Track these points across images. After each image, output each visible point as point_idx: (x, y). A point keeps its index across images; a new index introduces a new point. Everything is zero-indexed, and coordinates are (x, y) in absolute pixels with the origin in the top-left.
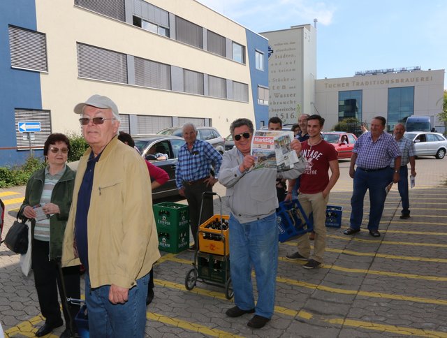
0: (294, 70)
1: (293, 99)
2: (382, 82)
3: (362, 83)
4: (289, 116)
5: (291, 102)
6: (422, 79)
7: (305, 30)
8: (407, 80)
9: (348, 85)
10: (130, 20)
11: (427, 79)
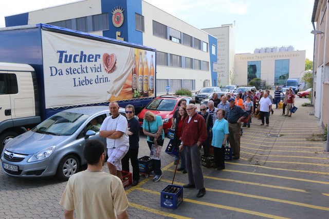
0: (224, 50)
1: (223, 66)
2: (272, 57)
3: (261, 57)
4: (221, 75)
5: (222, 68)
6: (294, 55)
7: (230, 27)
8: (286, 56)
9: (253, 58)
10: (168, 37)
11: (296, 56)
